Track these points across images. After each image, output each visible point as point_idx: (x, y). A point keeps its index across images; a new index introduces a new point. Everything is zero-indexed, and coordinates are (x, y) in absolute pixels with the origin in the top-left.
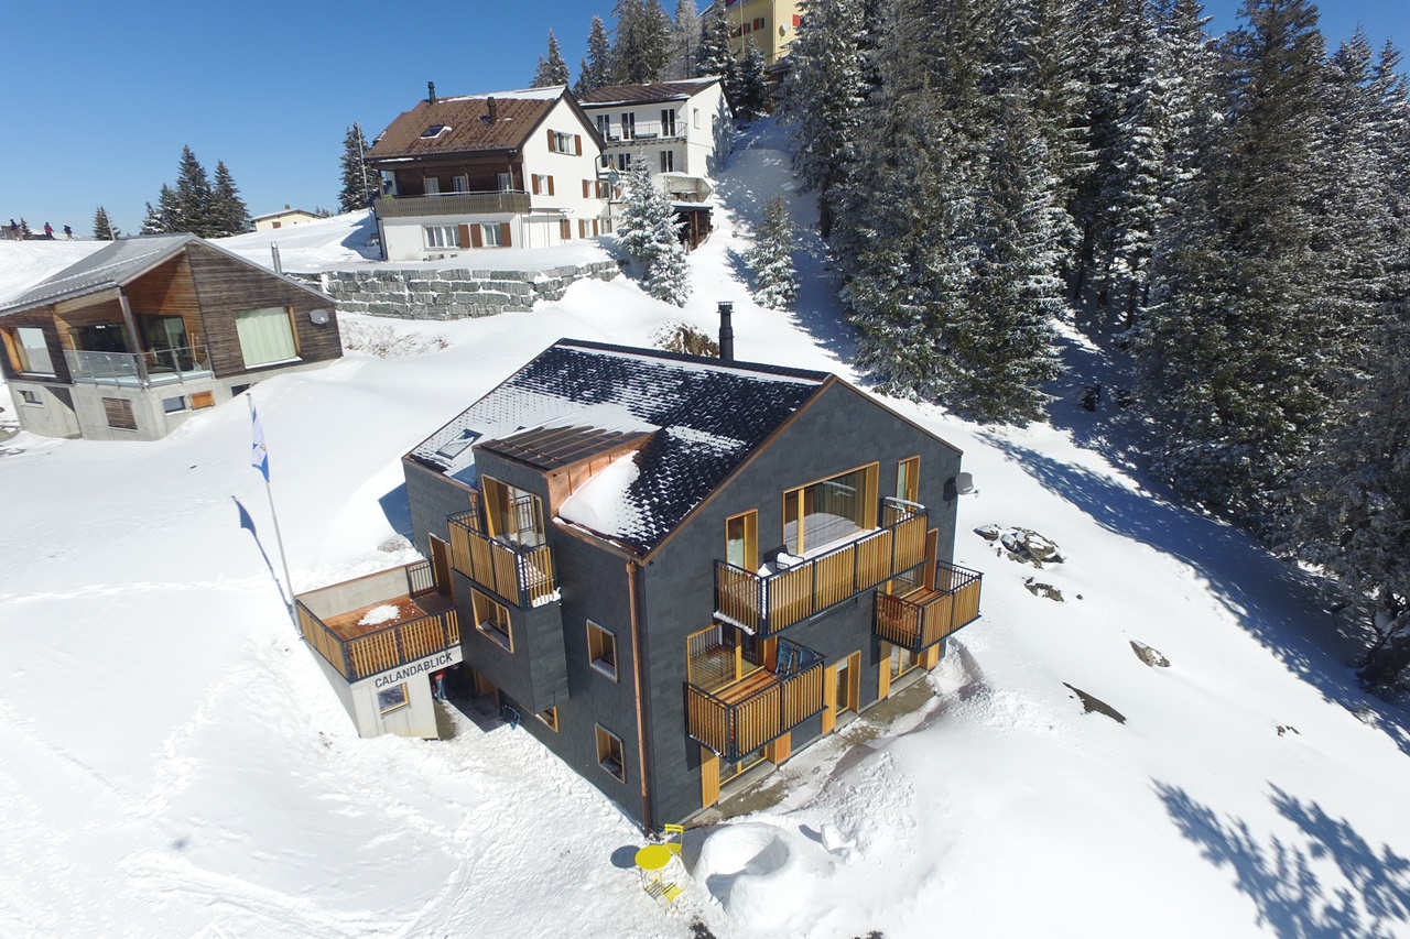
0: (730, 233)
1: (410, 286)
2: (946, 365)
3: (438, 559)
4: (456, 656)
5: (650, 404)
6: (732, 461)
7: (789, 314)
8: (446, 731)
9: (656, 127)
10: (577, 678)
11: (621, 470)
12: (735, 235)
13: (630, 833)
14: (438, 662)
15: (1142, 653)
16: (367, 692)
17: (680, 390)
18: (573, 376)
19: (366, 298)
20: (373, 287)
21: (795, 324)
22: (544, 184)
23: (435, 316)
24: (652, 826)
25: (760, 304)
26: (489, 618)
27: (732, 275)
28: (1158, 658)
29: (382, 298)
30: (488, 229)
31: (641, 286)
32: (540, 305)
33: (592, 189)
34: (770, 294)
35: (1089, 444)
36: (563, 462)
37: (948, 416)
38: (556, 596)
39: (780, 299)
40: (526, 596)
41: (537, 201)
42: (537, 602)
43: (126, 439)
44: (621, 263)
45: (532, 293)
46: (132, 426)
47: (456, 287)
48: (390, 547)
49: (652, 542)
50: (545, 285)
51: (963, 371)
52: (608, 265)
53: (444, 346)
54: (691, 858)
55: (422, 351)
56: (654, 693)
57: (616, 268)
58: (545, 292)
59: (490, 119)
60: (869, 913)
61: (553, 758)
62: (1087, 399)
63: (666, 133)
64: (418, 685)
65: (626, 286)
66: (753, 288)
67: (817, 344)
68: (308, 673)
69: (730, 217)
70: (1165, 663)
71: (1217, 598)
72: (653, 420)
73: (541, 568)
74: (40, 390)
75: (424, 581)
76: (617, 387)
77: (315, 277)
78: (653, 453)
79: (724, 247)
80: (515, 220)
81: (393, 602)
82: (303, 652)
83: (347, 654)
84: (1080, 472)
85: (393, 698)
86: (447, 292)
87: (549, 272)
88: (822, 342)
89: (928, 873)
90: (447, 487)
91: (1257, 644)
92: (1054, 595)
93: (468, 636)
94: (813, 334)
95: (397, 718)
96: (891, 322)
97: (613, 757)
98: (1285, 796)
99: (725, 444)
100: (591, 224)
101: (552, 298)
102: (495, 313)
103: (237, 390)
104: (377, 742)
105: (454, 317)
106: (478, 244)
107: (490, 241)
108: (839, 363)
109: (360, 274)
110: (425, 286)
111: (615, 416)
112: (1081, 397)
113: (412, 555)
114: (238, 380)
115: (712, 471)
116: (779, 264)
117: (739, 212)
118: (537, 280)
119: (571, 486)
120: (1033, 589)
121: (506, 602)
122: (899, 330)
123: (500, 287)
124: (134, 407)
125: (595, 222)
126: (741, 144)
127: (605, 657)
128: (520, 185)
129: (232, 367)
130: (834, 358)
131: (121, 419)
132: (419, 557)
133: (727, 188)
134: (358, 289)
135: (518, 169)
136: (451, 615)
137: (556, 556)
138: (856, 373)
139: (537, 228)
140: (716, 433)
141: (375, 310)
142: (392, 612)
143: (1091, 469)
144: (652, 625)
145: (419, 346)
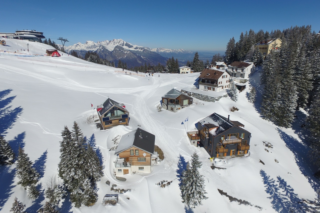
0: (248, 89)
1: (201, 96)
2: (274, 117)
3: (199, 131)
4: (200, 140)
5: (220, 124)
6: (223, 131)
7: (253, 104)
8: (197, 146)
9: (240, 71)
10: (209, 145)
11: (215, 129)
12: (249, 89)
13: (210, 157)
14: (198, 140)
15: (276, 160)
16: (192, 141)
17: (223, 123)
18: (214, 118)
19: (196, 96)
20: (197, 95)
21: (253, 106)
22: (221, 83)
23: (203, 100)
24: (212, 157)
25: (249, 102)
26: (203, 138)
27: (246, 97)
28: (277, 161)
29: (198, 97)
30: (212, 88)
31: (231, 98)
32: (216, 102)
33: (228, 81)
34: (251, 101)
35: (297, 133)
36: (211, 128)
37: (273, 124)
38: (208, 138)
39: (252, 101)
40: (206, 137)
41: (219, 85)
42: (207, 138)
43: (172, 112)
44: (229, 95)
45: (215, 100)
46: (173, 110)
47: (206, 98)
48: (195, 129)
49: (215, 136)
50: (217, 99)
51: (276, 118)
52: (227, 95)
53: (204, 105)
54: (214, 160)
55: (201, 105)
56: (214, 147)
57: (228, 95)
58: (217, 100)
59: (215, 74)
60: (226, 167)
61: (206, 151)
62: (302, 126)
63: (242, 72)
64: (196, 142)
65: (229, 97)
66: (249, 99)
67: (255, 110)
68: (188, 139)
69: (249, 85)
70: (278, 162)
71: (295, 158)
72: (219, 125)
73: (207, 135)
74: (165, 105)
75: (198, 133)
76: (218, 121)
77: (191, 93)
78: (218, 128)
79: (246, 92)
80: (215, 88)
81: (195, 134)
82: (187, 137)
83: (192, 138)
84: (291, 137)
85: (194, 142)
86: (205, 98)
87: (218, 97)
88: (256, 109)
89: (232, 166)
90: (201, 126)
91: (297, 165)
92: (268, 151)
93: (201, 139)
94: (255, 108)
95: (194, 144)
96: (266, 110)
97: (210, 152)
98: (280, 177)
99: (223, 129)
100: (227, 86)
101: (218, 101)
102: (210, 102)
103: (182, 108)
104: (192, 145)
105: (206, 101)
106: (210, 90)
107: (212, 89)
108: (258, 113)
109: (196, 93)
110: (203, 97)
111: (216, 124)
112: (301, 125)
113: (197, 130)
114: (182, 107)
115: (222, 131)
116: (253, 97)
117: (252, 84)
118: (216, 99)
119: (211, 130)
120: (265, 150)
121: (204, 137)
122: (267, 111)
123: (211, 99)
124: (174, 109)
125: (228, 86)
126: (256, 71)
127: (211, 144)
128: (217, 83)
129: (182, 106)
130: (257, 112)
131: (172, 109)
132: (198, 131)
133: (251, 80)
134: (195, 95)
135: (217, 81)
136: (200, 137)
137: (209, 135)
138: (260, 115)
139: (219, 88)
140: (223, 128)
141: (197, 98)
142: (195, 135)
143: (293, 137)
144: (214, 142)
145: (201, 104)
